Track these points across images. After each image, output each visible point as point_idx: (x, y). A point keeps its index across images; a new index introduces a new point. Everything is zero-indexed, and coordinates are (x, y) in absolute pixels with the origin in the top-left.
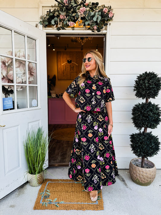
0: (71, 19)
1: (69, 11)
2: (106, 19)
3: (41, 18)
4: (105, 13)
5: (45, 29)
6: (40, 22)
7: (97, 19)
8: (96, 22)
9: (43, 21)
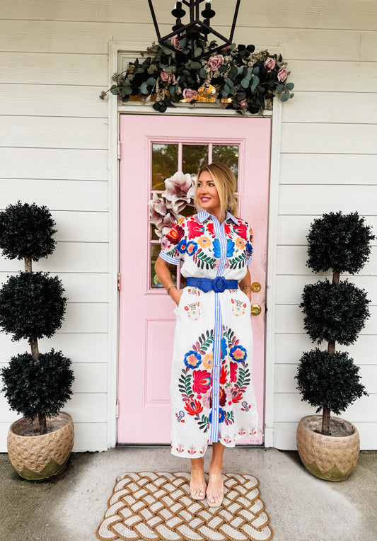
0: (187, 82)
1: (182, 64)
2: (271, 83)
3: (115, 78)
4: (269, 69)
5: (124, 103)
6: (112, 88)
7: (251, 82)
8: (248, 90)
9: (121, 86)
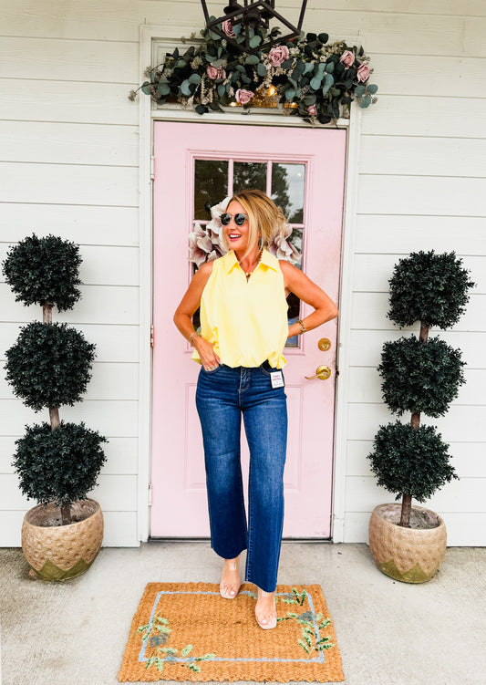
0: (241, 80)
1: (235, 57)
2: (348, 84)
3: (149, 72)
4: (346, 65)
5: (160, 107)
6: (144, 86)
7: (323, 83)
8: (319, 92)
9: (156, 83)
